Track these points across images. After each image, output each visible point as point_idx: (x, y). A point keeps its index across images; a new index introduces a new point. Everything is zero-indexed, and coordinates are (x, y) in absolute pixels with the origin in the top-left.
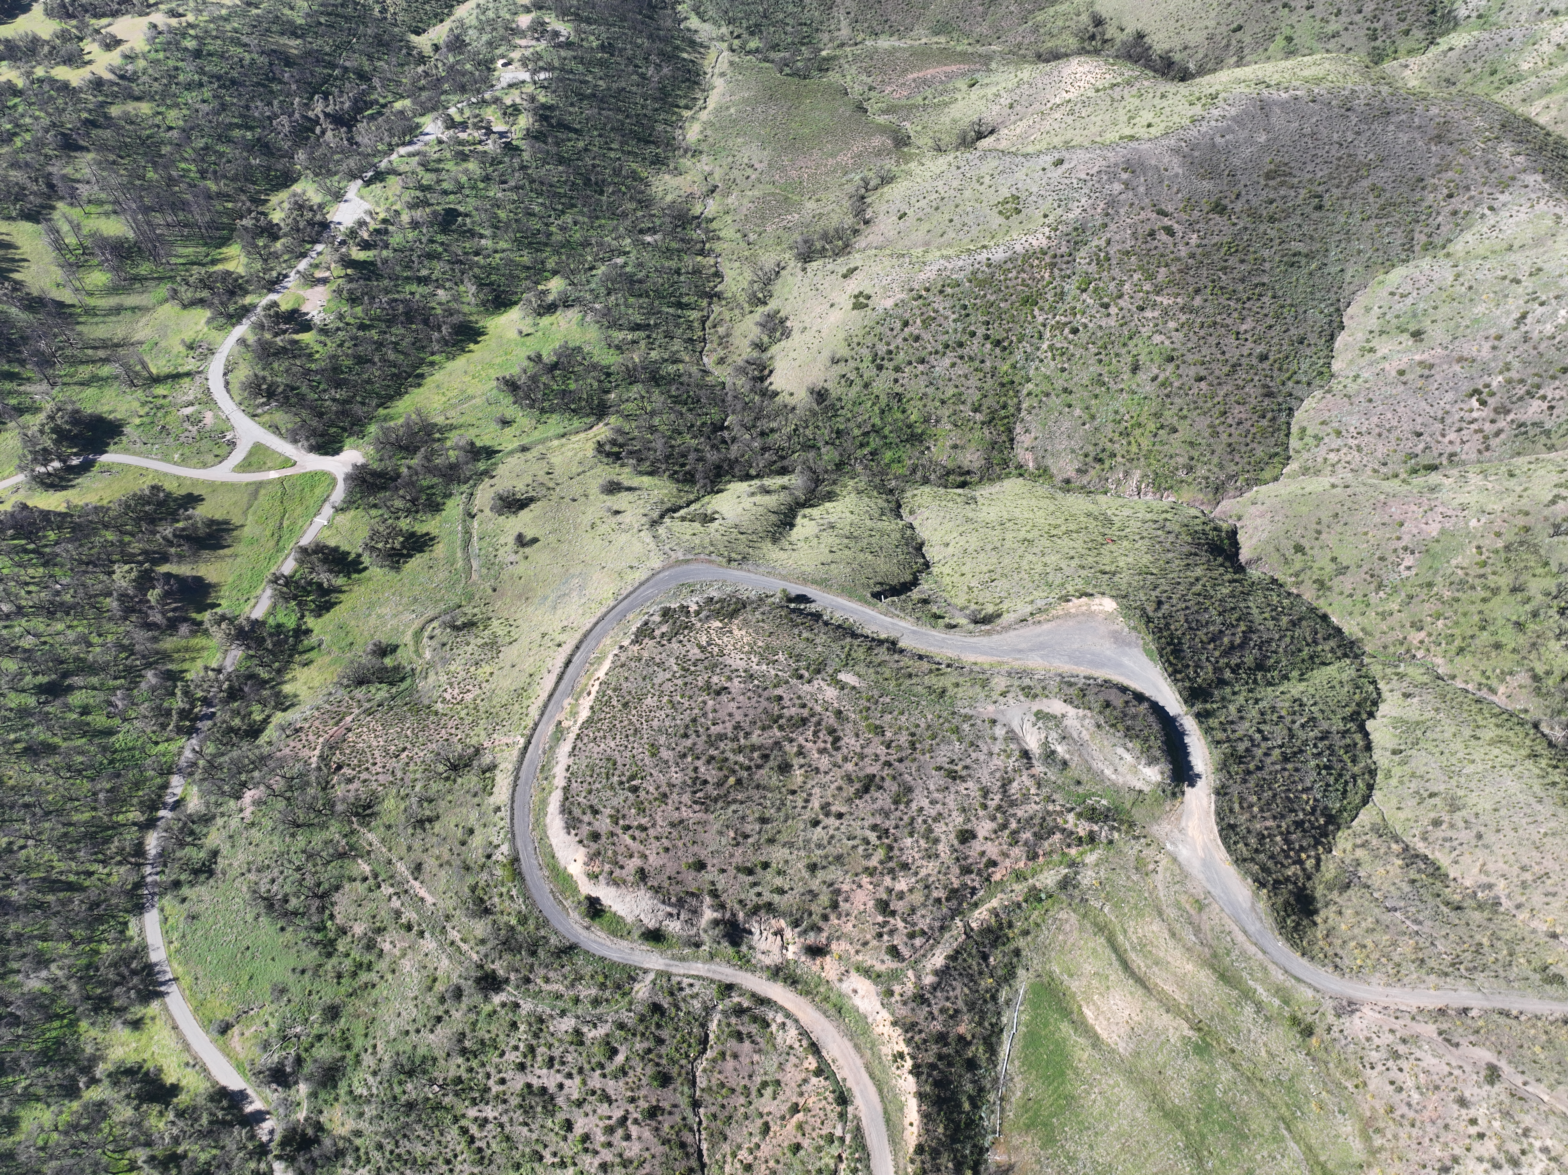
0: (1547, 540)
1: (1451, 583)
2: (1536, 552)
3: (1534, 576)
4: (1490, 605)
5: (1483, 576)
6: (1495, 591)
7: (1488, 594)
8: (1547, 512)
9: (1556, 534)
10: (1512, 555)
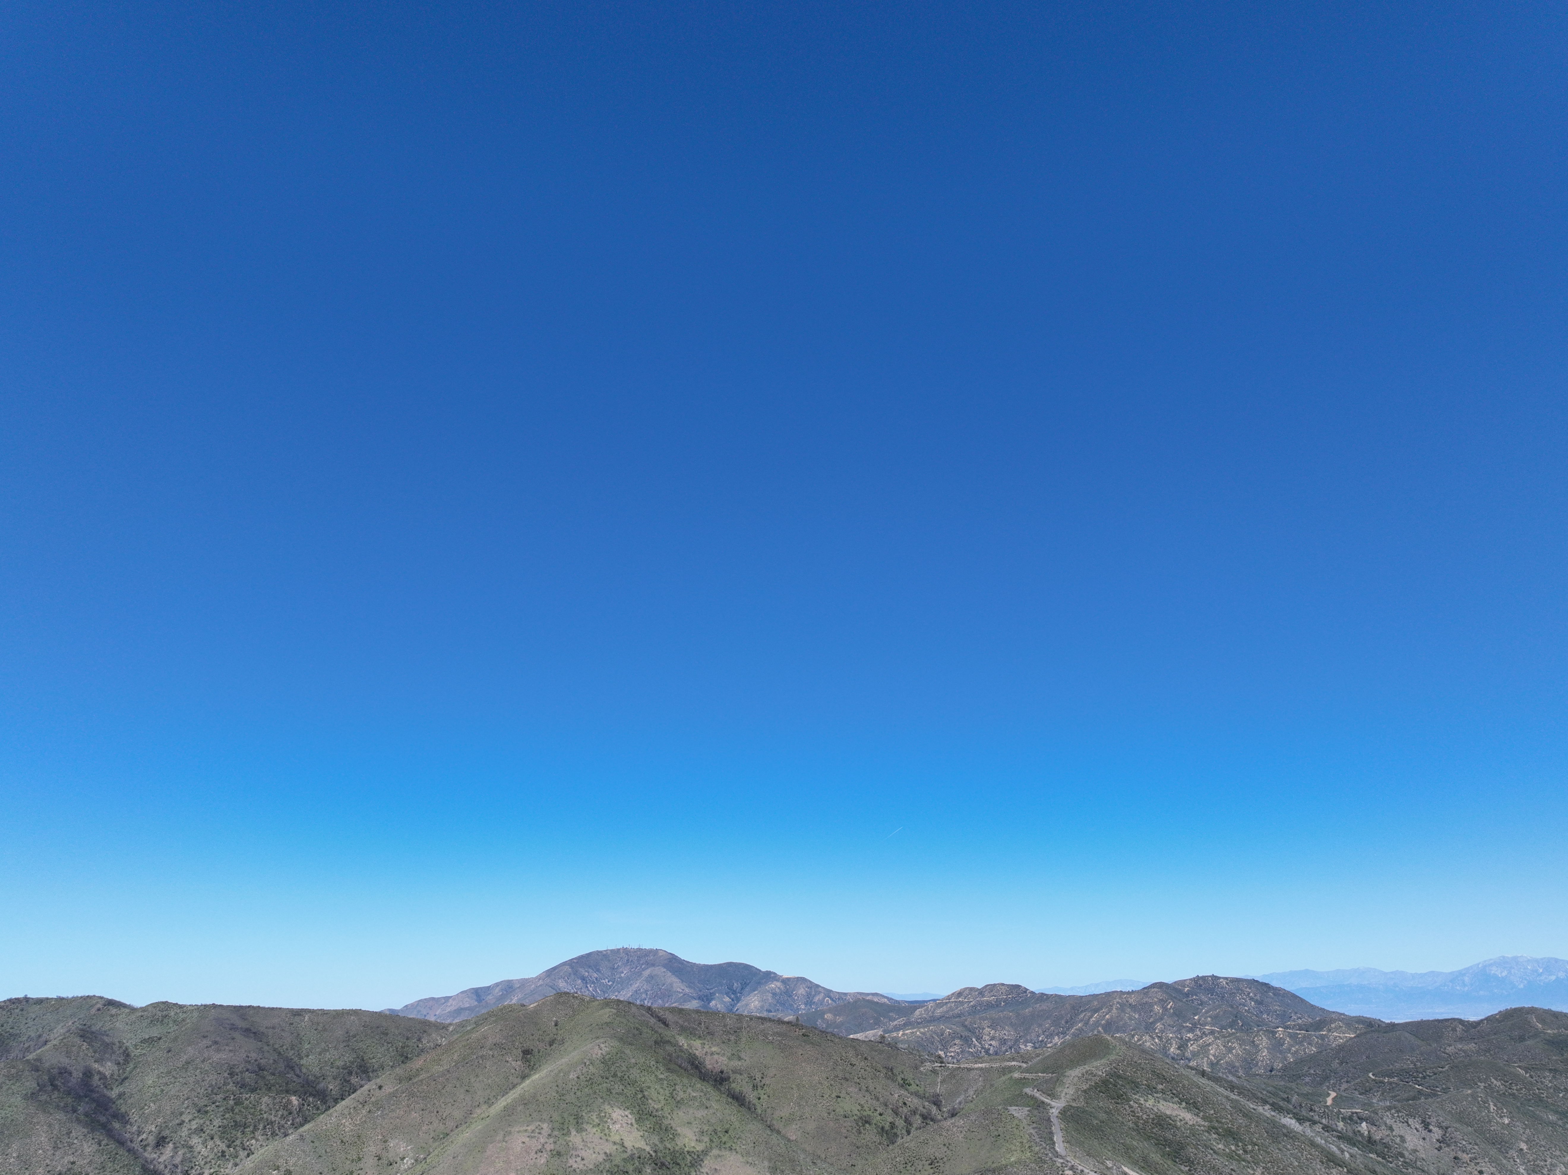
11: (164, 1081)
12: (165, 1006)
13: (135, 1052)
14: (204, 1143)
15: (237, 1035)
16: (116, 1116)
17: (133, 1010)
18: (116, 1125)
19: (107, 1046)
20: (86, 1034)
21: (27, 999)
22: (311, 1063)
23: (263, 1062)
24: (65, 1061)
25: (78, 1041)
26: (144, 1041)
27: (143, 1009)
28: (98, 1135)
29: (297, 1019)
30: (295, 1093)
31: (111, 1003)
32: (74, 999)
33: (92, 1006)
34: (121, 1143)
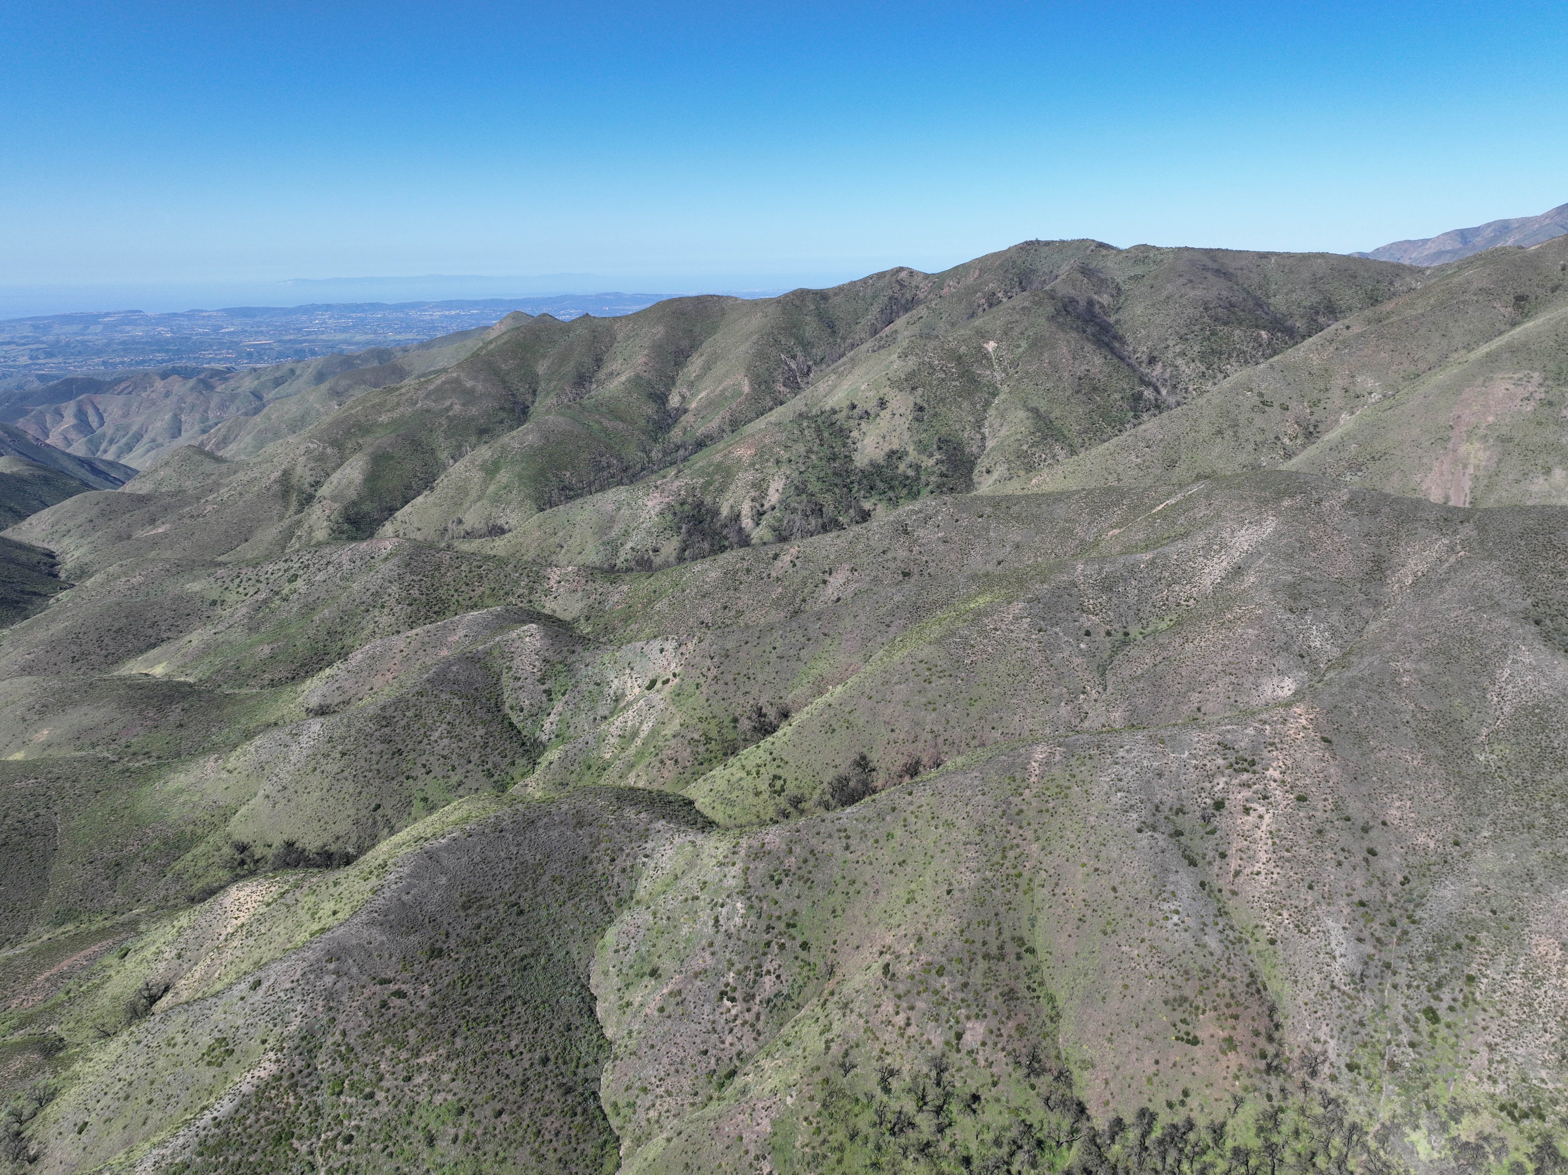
0: (845, 1080)
1: (808, 1164)
2: (845, 1095)
3: (856, 1116)
4: (845, 1163)
5: (825, 1141)
6: (841, 1148)
7: (838, 1155)
8: (829, 1058)
9: (847, 1072)
10: (832, 1109)
11: (1150, 311)
12: (1145, 248)
13: (1125, 287)
14: (1187, 364)
15: (1209, 275)
16: (1115, 337)
17: (1119, 251)
18: (1117, 345)
19: (1103, 281)
20: (1085, 271)
21: (1038, 242)
22: (1278, 302)
23: (1233, 299)
24: (1073, 293)
25: (1080, 276)
26: (1131, 278)
27: (1128, 251)
28: (1104, 351)
29: (1264, 261)
30: (1264, 328)
31: (1101, 245)
32: (1073, 242)
33: (1087, 248)
34: (1122, 359)
